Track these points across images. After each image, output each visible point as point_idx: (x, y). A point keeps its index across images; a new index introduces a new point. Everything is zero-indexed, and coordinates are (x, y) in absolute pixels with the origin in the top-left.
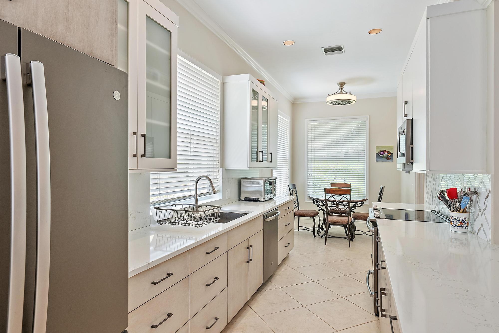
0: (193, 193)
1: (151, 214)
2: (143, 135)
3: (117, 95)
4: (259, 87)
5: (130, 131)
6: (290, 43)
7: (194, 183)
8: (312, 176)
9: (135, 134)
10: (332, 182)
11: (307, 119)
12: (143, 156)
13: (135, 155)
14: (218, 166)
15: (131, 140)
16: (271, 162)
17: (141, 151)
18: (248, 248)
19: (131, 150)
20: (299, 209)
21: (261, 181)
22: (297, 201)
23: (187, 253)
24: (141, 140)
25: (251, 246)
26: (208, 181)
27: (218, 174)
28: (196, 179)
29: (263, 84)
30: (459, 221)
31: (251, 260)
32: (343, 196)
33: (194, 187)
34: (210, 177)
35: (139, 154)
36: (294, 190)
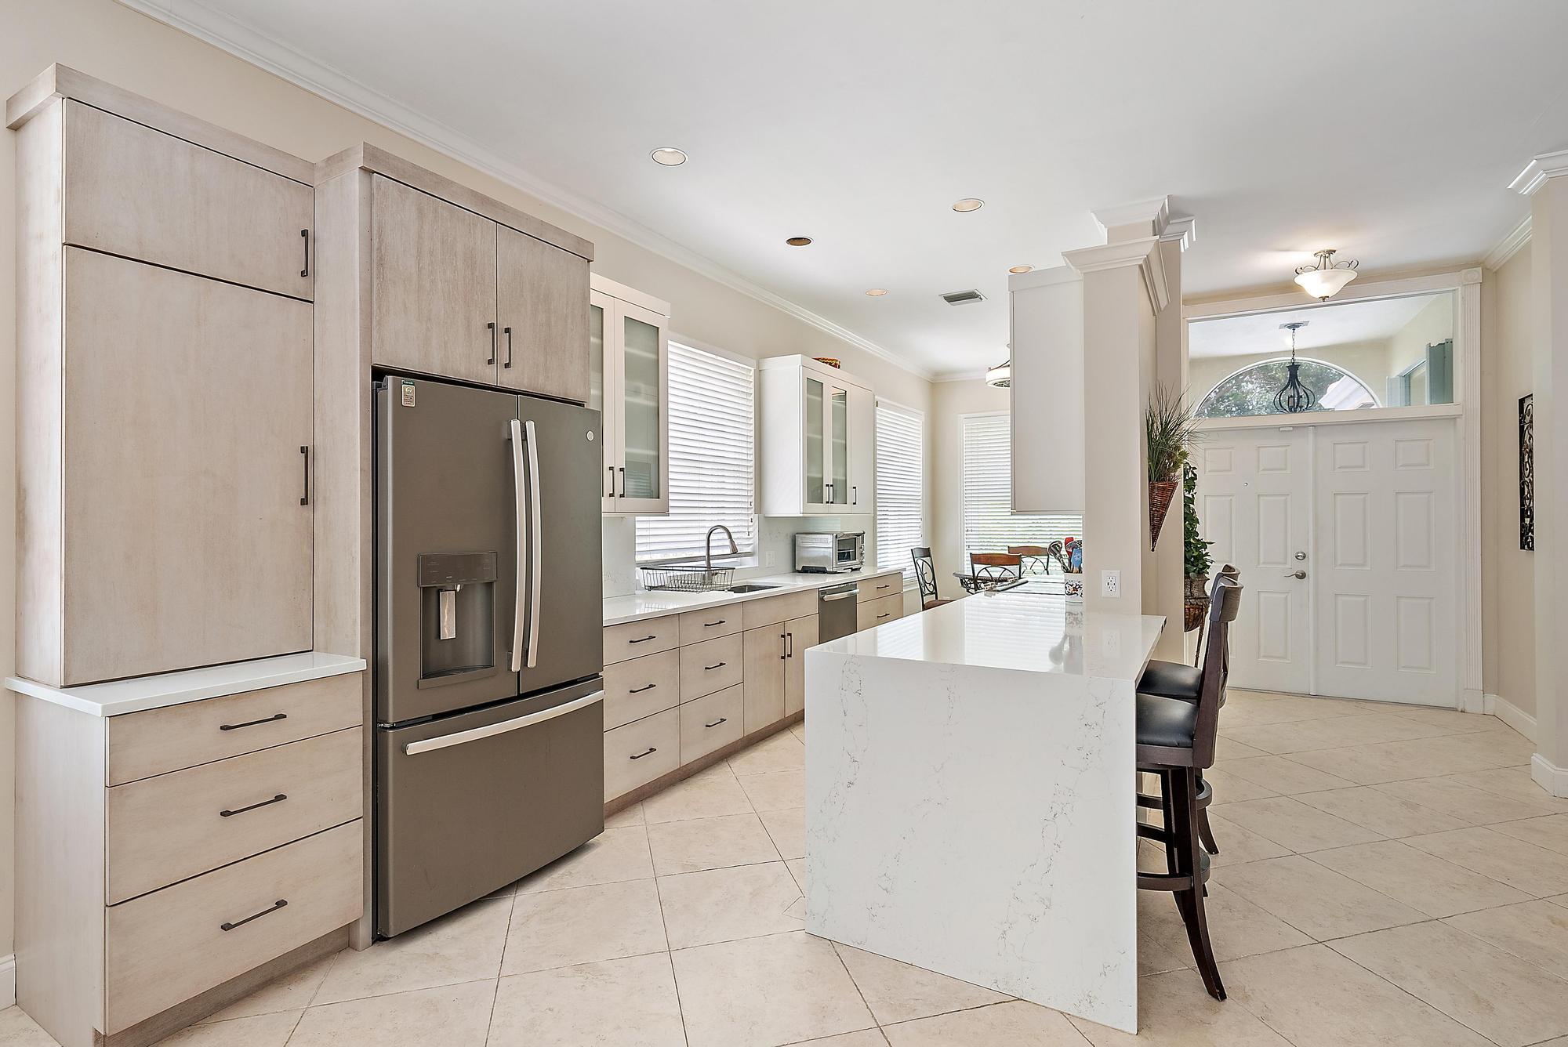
0: (704, 553)
1: (637, 578)
2: (622, 470)
3: (590, 436)
4: (823, 373)
5: (606, 466)
6: (877, 292)
7: (705, 537)
8: (973, 533)
9: (611, 469)
10: (1011, 545)
11: (961, 415)
12: (622, 496)
13: (611, 495)
14: (752, 511)
15: (607, 476)
16: (855, 504)
17: (619, 490)
18: (783, 636)
19: (608, 489)
20: (937, 598)
21: (830, 537)
22: (933, 583)
23: (677, 618)
24: (619, 476)
25: (790, 635)
26: (726, 536)
27: (751, 524)
28: (707, 531)
29: (835, 366)
30: (1072, 586)
31: (790, 656)
32: (1006, 569)
33: (704, 544)
34: (731, 530)
35: (617, 494)
36: (927, 559)
